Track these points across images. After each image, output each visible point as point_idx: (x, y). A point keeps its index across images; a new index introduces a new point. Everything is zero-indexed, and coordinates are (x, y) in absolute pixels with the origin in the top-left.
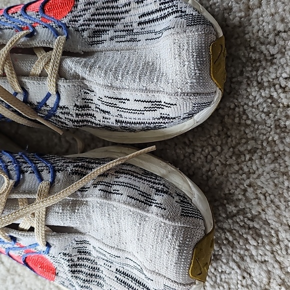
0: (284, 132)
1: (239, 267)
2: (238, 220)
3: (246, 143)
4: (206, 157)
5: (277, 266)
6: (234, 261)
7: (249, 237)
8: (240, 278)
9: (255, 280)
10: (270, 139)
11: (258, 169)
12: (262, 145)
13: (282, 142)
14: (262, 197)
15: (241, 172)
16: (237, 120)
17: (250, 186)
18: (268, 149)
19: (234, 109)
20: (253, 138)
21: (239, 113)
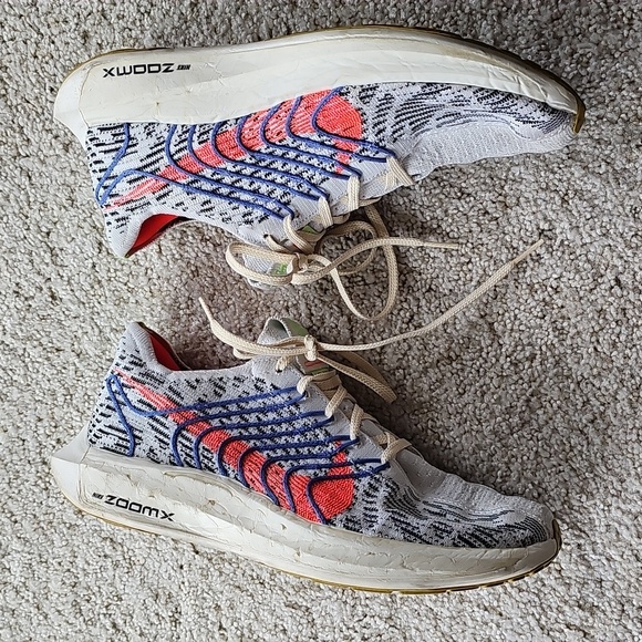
0: (562, 334)
2: (525, 434)
3: (523, 350)
4: (478, 371)
5: (572, 474)
7: (540, 450)
9: (552, 494)
10: (549, 343)
11: (539, 376)
12: (541, 350)
13: (562, 345)
14: (548, 405)
15: (521, 382)
16: (509, 326)
17: (532, 395)
18: (549, 354)
19: (503, 314)
20: (529, 344)
21: (509, 318)
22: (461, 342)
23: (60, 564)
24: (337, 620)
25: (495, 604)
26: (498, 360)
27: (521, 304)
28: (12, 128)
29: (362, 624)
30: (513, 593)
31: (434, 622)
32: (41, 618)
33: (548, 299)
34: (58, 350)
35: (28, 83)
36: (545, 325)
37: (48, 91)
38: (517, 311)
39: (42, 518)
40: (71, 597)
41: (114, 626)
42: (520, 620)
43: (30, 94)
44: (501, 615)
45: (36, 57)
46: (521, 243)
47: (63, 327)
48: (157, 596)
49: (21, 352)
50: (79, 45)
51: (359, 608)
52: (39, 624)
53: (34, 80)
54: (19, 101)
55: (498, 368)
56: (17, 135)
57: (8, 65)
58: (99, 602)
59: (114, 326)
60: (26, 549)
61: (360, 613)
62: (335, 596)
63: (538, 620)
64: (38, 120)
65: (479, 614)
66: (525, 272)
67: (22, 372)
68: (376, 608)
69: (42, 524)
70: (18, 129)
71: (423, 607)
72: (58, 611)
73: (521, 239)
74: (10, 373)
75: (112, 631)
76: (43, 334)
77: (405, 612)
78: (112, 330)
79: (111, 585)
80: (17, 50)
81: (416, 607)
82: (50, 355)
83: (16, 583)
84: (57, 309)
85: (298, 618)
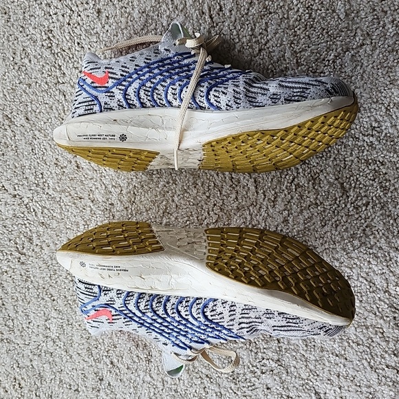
0: (386, 190)
1: (367, 280)
2: (362, 250)
3: (362, 199)
4: (334, 212)
5: (391, 274)
6: (362, 277)
7: (371, 260)
8: (368, 287)
9: (378, 286)
10: (377, 195)
11: (371, 215)
12: (372, 199)
13: (386, 196)
14: (376, 233)
15: (360, 218)
16: (353, 185)
17: (366, 227)
18: (377, 202)
19: (350, 178)
20: (365, 196)
21: (353, 180)
22: (324, 194)
23: (80, 325)
24: (246, 361)
25: (343, 352)
26: (346, 206)
27: (361, 172)
28: (54, 66)
29: (262, 364)
30: (354, 346)
31: (305, 363)
32: (68, 358)
33: (377, 168)
34: (80, 198)
35: (64, 39)
36: (375, 184)
37: (76, 44)
38: (358, 176)
39: (69, 298)
40: (86, 346)
41: (112, 363)
42: (358, 362)
43: (66, 46)
44: (346, 359)
45: (69, 24)
46: (361, 135)
47: (83, 185)
48: (138, 345)
49: (58, 199)
50: (95, 17)
51: (260, 354)
52: (67, 362)
53: (68, 38)
54: (59, 51)
55: (346, 210)
56: (58, 71)
57: (53, 29)
58: (103, 348)
59: (114, 184)
60: (60, 317)
61: (260, 358)
62: (245, 347)
63: (369, 363)
64: (70, 62)
65: (332, 358)
66: (363, 152)
67: (59, 211)
68: (270, 354)
69: (69, 302)
70: (58, 67)
71: (298, 354)
72: (78, 354)
73: (361, 132)
74: (52, 211)
75: (110, 366)
76: (72, 189)
77: (288, 357)
78: (113, 186)
79: (111, 338)
80: (58, 20)
81: (294, 354)
82: (76, 201)
83: (53, 337)
84: (80, 174)
85: (222, 360)
